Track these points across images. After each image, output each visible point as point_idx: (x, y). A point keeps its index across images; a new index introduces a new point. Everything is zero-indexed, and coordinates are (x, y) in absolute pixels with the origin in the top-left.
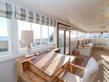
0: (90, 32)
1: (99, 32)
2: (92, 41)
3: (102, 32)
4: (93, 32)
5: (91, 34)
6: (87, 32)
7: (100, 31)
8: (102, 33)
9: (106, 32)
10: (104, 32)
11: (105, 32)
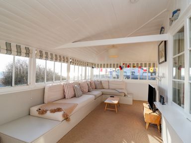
0: (100, 65)
1: (116, 66)
2: (103, 85)
3: (122, 65)
4: (106, 66)
5: (101, 70)
6: (95, 65)
7: (117, 64)
8: (121, 68)
9: (128, 66)
10: (124, 66)
11: (126, 67)
